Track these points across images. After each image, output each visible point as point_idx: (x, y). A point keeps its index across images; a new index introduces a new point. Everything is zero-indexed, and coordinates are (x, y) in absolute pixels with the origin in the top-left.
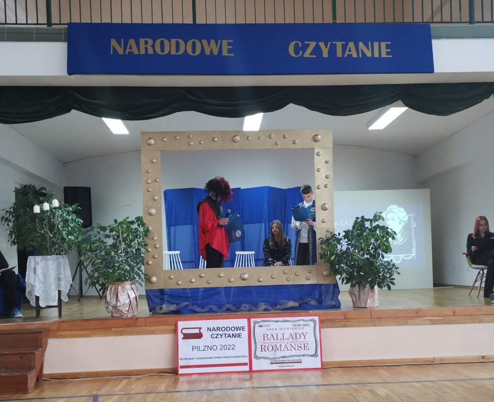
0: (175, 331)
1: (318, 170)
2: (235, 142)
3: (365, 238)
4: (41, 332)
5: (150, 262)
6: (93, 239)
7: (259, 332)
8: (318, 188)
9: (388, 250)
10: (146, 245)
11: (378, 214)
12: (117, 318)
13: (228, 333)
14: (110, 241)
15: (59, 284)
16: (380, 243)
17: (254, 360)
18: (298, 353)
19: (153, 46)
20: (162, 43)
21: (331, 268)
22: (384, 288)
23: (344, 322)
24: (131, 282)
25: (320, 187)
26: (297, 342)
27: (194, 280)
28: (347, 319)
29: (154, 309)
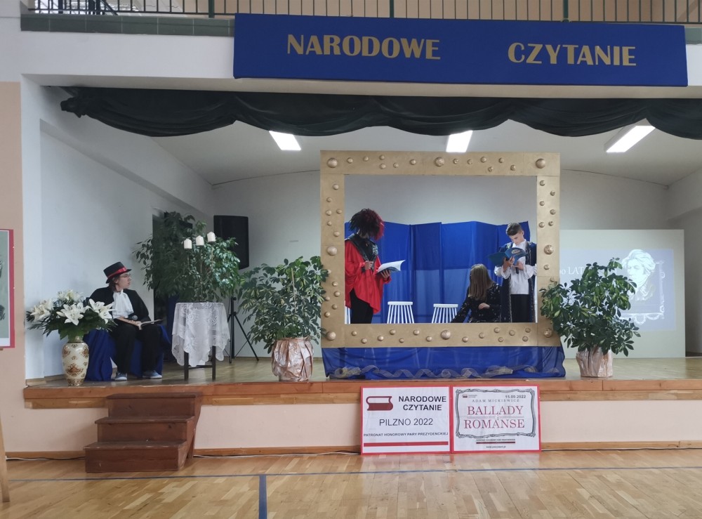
0: (359, 400)
1: (541, 204)
2: (438, 166)
3: (597, 290)
4: (193, 397)
5: (328, 314)
6: (259, 283)
7: (463, 404)
8: (541, 227)
9: (625, 305)
10: (324, 292)
11: (615, 260)
12: (287, 382)
13: (424, 404)
14: (279, 287)
15: (214, 339)
16: (616, 298)
17: (456, 438)
18: (511, 431)
19: (340, 45)
20: (352, 42)
21: (554, 326)
22: (619, 353)
23: (570, 393)
24: (305, 338)
25: (544, 225)
26: (510, 417)
27: (382, 338)
28: (573, 391)
29: (331, 373)
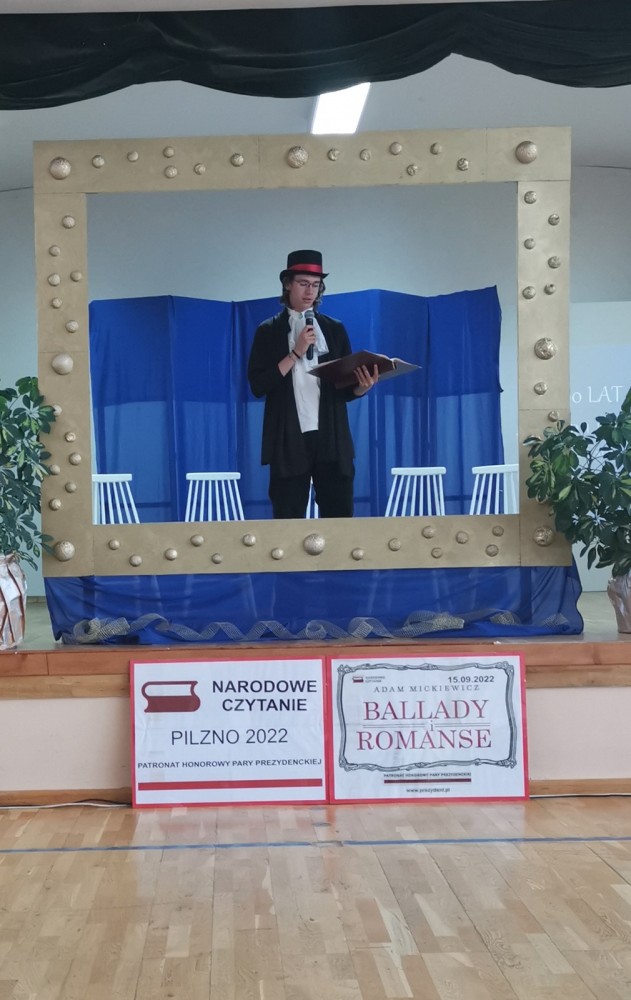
0: (127, 690)
1: (527, 246)
2: (292, 166)
5: (58, 504)
7: (354, 696)
8: (527, 297)
10: (46, 456)
13: (268, 696)
17: (338, 771)
18: (459, 755)
21: (557, 521)
23: (593, 670)
24: (9, 556)
25: (533, 292)
26: (460, 725)
27: (174, 554)
28: (600, 664)
29: (67, 632)
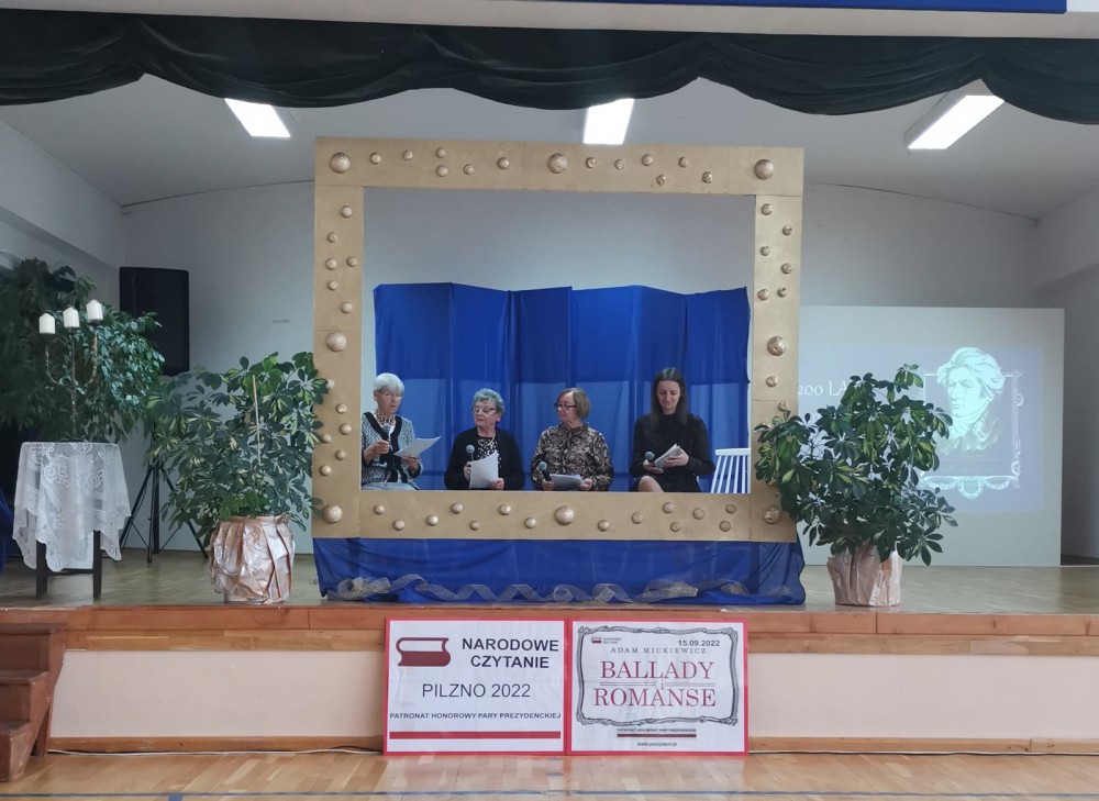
0: (382, 644)
1: (762, 251)
2: (554, 171)
3: (871, 429)
4: (47, 633)
5: (328, 470)
6: (185, 404)
7: (593, 656)
8: (762, 298)
9: (928, 461)
10: (318, 425)
11: (907, 370)
12: (239, 605)
13: (514, 654)
14: (228, 412)
15: (98, 516)
16: (909, 445)
17: (575, 724)
18: (686, 712)
21: (783, 501)
22: (914, 557)
23: (807, 638)
24: (278, 518)
25: (767, 294)
26: (688, 685)
27: (435, 520)
28: (815, 632)
29: (332, 589)
